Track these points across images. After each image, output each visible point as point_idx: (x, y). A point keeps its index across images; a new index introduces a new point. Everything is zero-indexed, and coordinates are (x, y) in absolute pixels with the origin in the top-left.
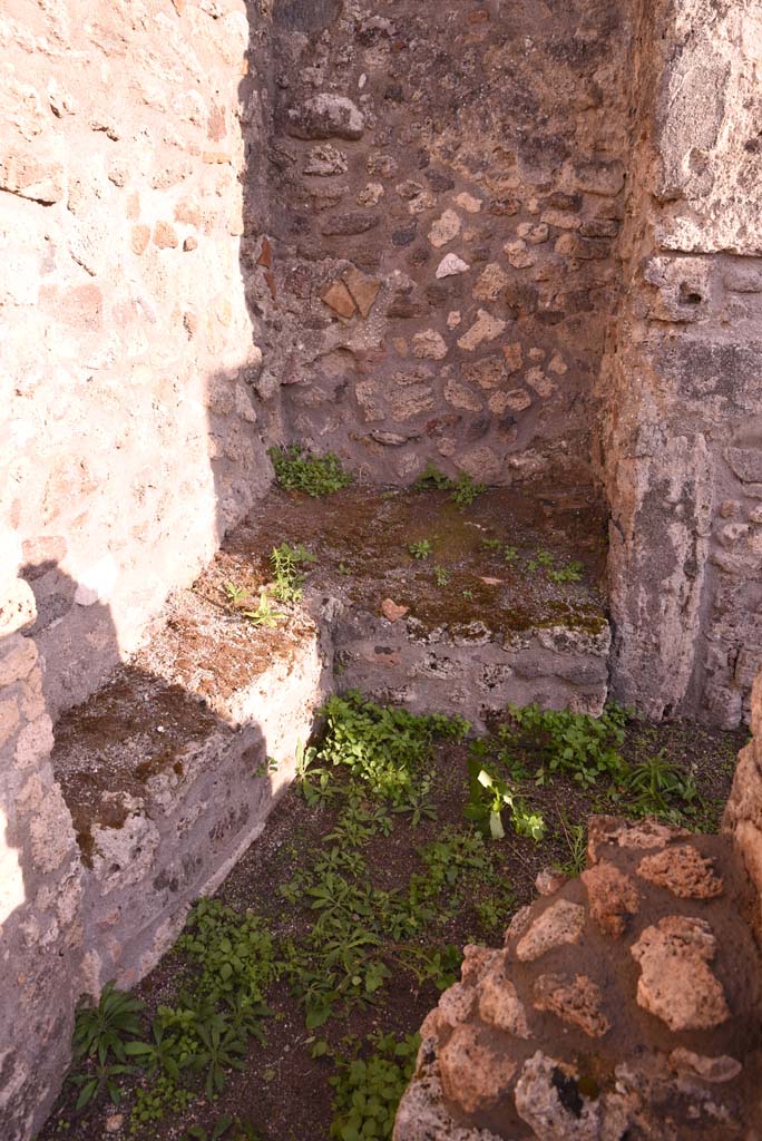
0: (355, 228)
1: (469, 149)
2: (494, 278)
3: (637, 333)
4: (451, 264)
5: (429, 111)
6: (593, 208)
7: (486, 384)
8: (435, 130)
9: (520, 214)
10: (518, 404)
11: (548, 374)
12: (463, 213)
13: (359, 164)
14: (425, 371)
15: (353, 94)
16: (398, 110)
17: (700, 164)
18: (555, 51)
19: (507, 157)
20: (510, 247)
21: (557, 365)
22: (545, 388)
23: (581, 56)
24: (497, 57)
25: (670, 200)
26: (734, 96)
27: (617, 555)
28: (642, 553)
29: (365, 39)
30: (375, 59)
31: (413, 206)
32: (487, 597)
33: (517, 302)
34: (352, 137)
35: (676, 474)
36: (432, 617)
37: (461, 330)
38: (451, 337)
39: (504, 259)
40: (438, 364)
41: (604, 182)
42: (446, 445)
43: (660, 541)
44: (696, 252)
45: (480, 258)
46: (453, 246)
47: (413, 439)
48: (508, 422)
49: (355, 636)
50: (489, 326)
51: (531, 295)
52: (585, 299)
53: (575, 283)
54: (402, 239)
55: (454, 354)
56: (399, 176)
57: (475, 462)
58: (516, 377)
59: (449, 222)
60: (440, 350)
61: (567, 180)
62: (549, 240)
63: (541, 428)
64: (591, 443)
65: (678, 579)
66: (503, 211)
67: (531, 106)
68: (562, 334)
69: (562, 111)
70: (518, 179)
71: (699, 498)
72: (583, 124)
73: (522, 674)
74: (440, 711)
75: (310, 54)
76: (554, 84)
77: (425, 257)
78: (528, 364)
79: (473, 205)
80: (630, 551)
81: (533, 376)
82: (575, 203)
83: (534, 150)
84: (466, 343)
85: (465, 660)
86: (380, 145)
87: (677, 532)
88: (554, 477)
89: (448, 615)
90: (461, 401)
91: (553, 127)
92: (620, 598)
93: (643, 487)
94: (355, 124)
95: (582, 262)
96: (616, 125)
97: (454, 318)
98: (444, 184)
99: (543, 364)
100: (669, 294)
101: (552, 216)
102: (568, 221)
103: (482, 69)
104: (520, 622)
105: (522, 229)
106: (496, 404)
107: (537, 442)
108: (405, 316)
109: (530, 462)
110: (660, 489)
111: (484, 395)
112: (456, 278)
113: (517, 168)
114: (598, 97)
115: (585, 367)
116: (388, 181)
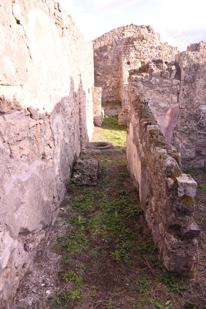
0: (100, 82)
1: (109, 77)
2: (111, 86)
3: (122, 89)
4: (108, 85)
5: (106, 74)
6: (118, 81)
7: (111, 94)
8: (107, 75)
9: (113, 81)
10: (114, 95)
11: (116, 93)
12: (109, 81)
13: (101, 78)
14: (106, 93)
15: (101, 73)
16: (104, 74)
17: (125, 80)
18: (115, 70)
19: (112, 77)
20: (112, 83)
21: (116, 92)
22: (115, 94)
23: (117, 71)
24: (111, 71)
25: (123, 82)
26: (126, 76)
27: (122, 104)
28: (124, 104)
29: (101, 69)
30: (102, 70)
31: (105, 81)
32: (114, 107)
33: (113, 87)
34: (100, 76)
35: (125, 98)
36: (111, 109)
37: (109, 90)
38: (108, 90)
39: (112, 84)
40: (107, 92)
41: (119, 79)
42: (108, 99)
43: (125, 103)
44: (125, 85)
45: (110, 84)
46: (108, 84)
47: (106, 98)
48: (113, 97)
49: (106, 110)
50: (111, 89)
51: (114, 87)
52: (118, 87)
53: (117, 86)
54: (104, 83)
55: (108, 92)
56: (104, 78)
57: (111, 100)
58: (113, 93)
59: (108, 82)
60: (107, 91)
61: (116, 79)
62: (115, 83)
63: (115, 97)
64: (119, 98)
65: (126, 105)
66: (112, 81)
67: (113, 74)
68: (116, 90)
69: (116, 74)
70: (113, 79)
71: (127, 100)
72: (117, 75)
73: (117, 112)
74: (112, 115)
75: (97, 69)
76: (115, 72)
77: (106, 84)
78: (114, 92)
79: (110, 81)
80: (123, 104)
81: (114, 93)
82: (117, 80)
83: (114, 77)
84: (109, 91)
85: (113, 111)
86: (103, 76)
87: (126, 102)
88: (117, 100)
89: (112, 109)
90: (109, 95)
91: (115, 75)
92: (123, 107)
93: (123, 99)
94: (101, 75)
95: (117, 84)
96: (119, 75)
97: (108, 89)
98: (107, 79)
99: (115, 92)
100: (124, 87)
101: (115, 81)
102: (116, 82)
103: (110, 71)
104: (116, 108)
105: (113, 82)
106: (112, 95)
107: (115, 98)
108: (104, 89)
109: (115, 100)
110: (124, 99)
111: (111, 95)
112: (108, 86)
113: (113, 78)
114: (118, 73)
115: (118, 92)
116: (103, 79)
